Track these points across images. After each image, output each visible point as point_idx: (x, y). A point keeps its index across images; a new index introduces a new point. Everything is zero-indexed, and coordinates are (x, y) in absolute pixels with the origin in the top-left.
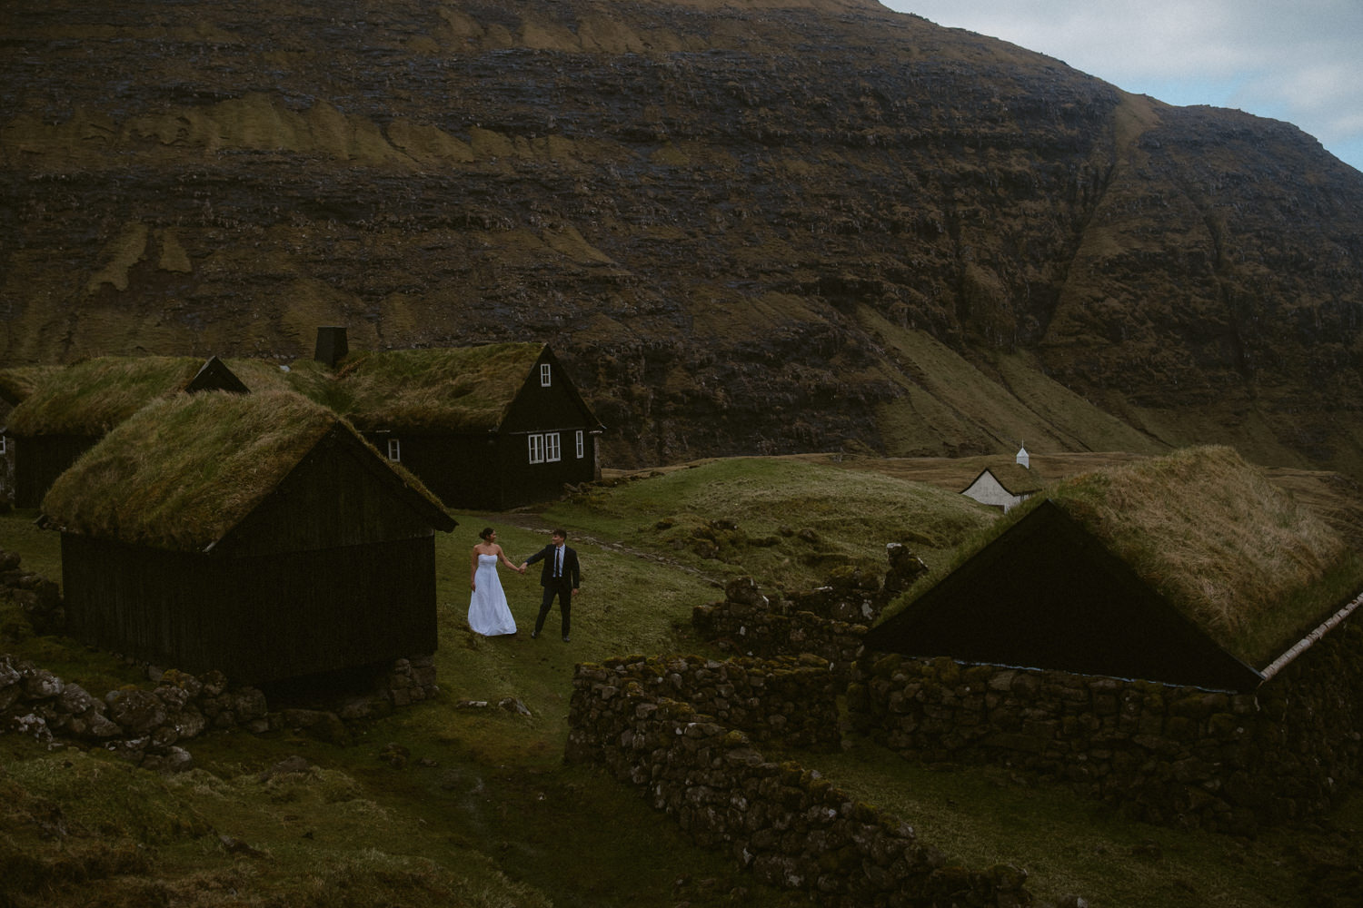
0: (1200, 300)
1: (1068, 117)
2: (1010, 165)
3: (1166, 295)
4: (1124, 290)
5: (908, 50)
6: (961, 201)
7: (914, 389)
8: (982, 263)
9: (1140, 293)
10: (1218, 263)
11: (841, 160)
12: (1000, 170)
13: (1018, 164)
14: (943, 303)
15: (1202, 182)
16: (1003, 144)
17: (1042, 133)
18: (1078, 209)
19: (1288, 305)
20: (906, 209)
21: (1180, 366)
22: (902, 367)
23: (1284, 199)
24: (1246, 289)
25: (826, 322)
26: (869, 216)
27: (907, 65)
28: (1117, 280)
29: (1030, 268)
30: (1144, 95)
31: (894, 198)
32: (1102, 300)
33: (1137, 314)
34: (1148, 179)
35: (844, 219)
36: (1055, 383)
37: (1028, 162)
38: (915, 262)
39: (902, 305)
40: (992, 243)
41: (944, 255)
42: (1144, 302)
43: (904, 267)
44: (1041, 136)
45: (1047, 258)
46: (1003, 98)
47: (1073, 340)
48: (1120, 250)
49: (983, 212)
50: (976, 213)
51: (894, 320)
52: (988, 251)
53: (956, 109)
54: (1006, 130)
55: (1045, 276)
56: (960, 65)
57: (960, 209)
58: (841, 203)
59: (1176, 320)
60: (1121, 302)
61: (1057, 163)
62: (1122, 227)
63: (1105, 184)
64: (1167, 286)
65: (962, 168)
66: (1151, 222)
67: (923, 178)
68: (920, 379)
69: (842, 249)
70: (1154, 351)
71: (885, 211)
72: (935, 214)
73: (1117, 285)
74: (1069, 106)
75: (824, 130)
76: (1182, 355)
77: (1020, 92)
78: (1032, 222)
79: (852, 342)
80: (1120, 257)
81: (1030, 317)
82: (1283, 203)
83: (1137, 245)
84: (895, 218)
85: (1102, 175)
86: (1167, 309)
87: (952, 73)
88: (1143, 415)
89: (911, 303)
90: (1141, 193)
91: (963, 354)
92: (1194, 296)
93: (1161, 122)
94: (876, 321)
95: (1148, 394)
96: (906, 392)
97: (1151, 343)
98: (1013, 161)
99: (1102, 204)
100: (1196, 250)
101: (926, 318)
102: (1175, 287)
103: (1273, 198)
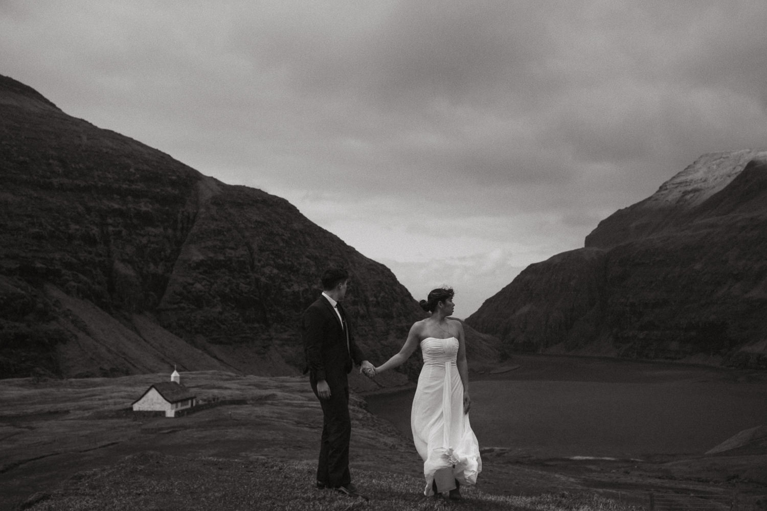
0: (243, 285)
1: (173, 184)
2: (140, 207)
3: (227, 282)
4: (204, 279)
5: (80, 137)
6: (111, 224)
7: (81, 335)
8: (123, 261)
9: (212, 281)
10: (253, 267)
11: (35, 195)
12: (135, 209)
13: (145, 207)
14: (99, 283)
15: (244, 223)
16: (137, 195)
17: (159, 190)
18: (179, 234)
19: (287, 290)
20: (78, 227)
21: (234, 321)
22: (73, 322)
23: (284, 235)
24: (267, 280)
25: (23, 292)
26: (53, 229)
27: (80, 145)
28: (200, 273)
29: (152, 266)
30: (212, 178)
31: (69, 220)
32: (192, 284)
33: (211, 293)
34: (216, 220)
35: (37, 230)
36: (166, 331)
37: (150, 206)
38: (82, 258)
39: (73, 284)
40: (129, 249)
41: (101, 255)
42: (215, 285)
43: (74, 260)
44: (158, 193)
45: (162, 260)
46: (137, 169)
47: (176, 306)
48: (201, 257)
49: (124, 232)
50: (120, 232)
51: (68, 292)
52: (127, 254)
53: (109, 173)
54: (139, 187)
55: (160, 270)
56: (112, 149)
57: (111, 229)
58: (35, 220)
59: (232, 296)
60: (203, 286)
61: (167, 208)
62: (203, 245)
63: (194, 221)
64: (227, 278)
65: (113, 206)
66: (218, 243)
67: (89, 210)
68: (84, 329)
69: (35, 248)
70: (220, 313)
71: (64, 227)
72: (95, 230)
73: (201, 276)
74: (174, 178)
75: (24, 177)
76: (235, 315)
77: (145, 167)
78: (152, 239)
79: (41, 306)
80: (202, 261)
81: (152, 293)
82: (284, 237)
83: (211, 255)
84: (70, 231)
85: (191, 217)
86: (227, 290)
87: (106, 153)
88: (215, 349)
89: (80, 282)
90: (212, 227)
91: (111, 314)
92: (241, 284)
93: (222, 191)
94: (56, 293)
95: (217, 337)
96: (76, 337)
97: (219, 309)
98: (142, 204)
99: (191, 232)
100: (242, 259)
101: (89, 292)
102: (231, 278)
103: (278, 235)
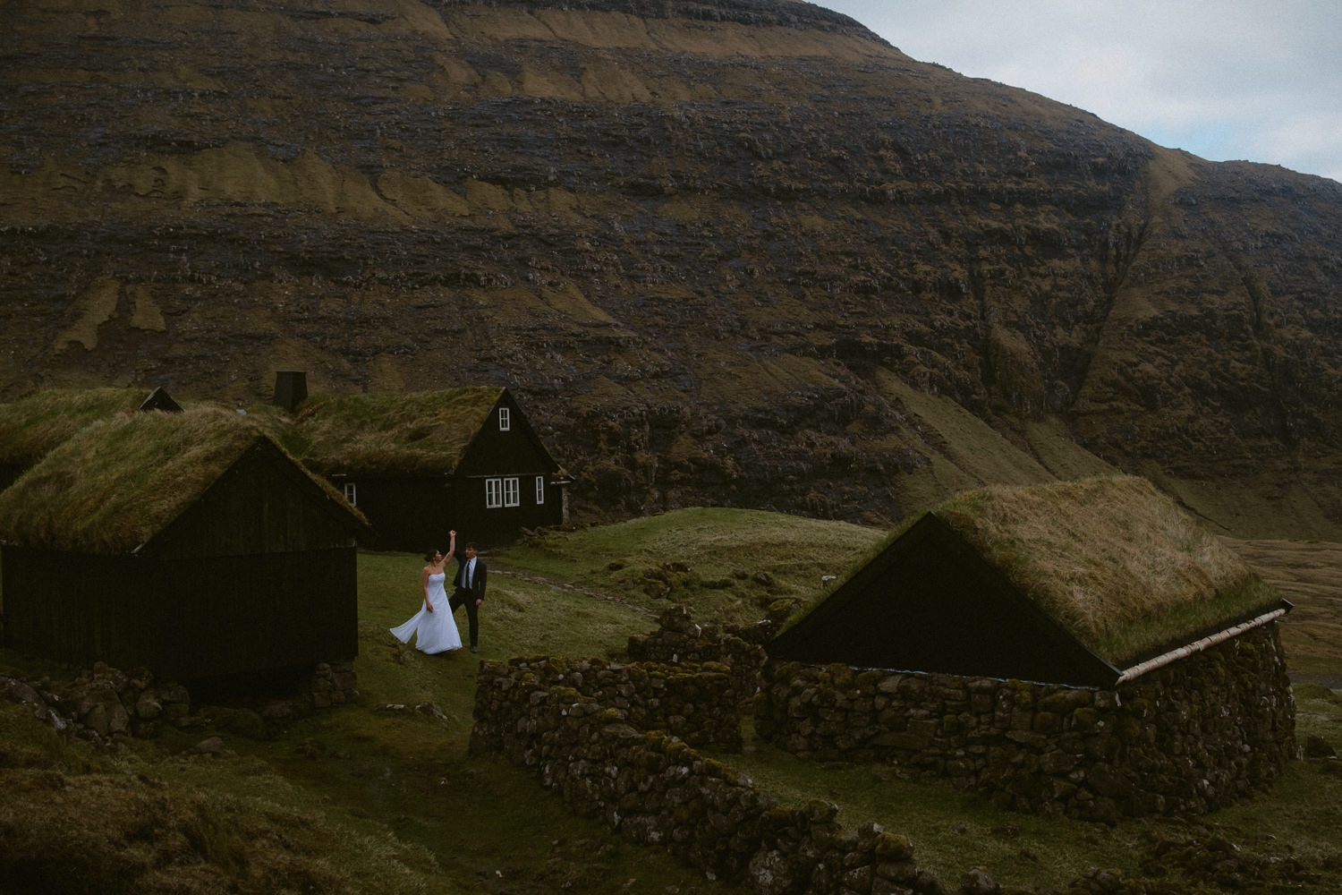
0: (1238, 365)
1: (1099, 171)
2: (1038, 222)
3: (1204, 360)
4: (1158, 354)
5: (929, 101)
6: (985, 259)
7: (936, 458)
8: (1008, 324)
9: (1175, 357)
10: (1258, 326)
11: (859, 216)
12: (1027, 227)
13: (1047, 221)
14: (967, 367)
15: (1239, 240)
16: (1030, 200)
17: (1072, 188)
18: (1111, 269)
19: (1332, 371)
20: (928, 268)
21: (1219, 435)
22: (923, 435)
23: (1327, 259)
24: (1288, 353)
25: (842, 386)
26: (888, 275)
27: (929, 117)
28: (1151, 343)
29: (1060, 331)
30: (1179, 149)
31: (915, 256)
32: (1136, 365)
33: (1172, 380)
34: (1183, 237)
35: (863, 278)
36: (1086, 453)
37: (1056, 219)
38: (937, 324)
39: (924, 369)
40: (1019, 303)
41: (969, 317)
42: (1180, 367)
43: (925, 329)
44: (1070, 192)
45: (1078, 320)
46: (1030, 152)
47: (1105, 407)
48: (1155, 312)
49: (1010, 271)
50: (1002, 272)
51: (914, 385)
52: (1015, 312)
53: (981, 162)
54: (1033, 186)
55: (1075, 338)
56: (985, 117)
57: (986, 267)
58: (859, 261)
59: (1215, 386)
60: (1157, 367)
61: (1088, 221)
62: (1156, 288)
63: (1139, 243)
64: (1206, 350)
65: (987, 226)
66: (1187, 283)
67: (946, 236)
68: (942, 447)
69: (860, 309)
70: (1191, 419)
71: (905, 270)
72: (959, 273)
73: (1152, 349)
74: (1100, 160)
75: (841, 185)
76: (1222, 424)
77: (1048, 145)
78: (1063, 282)
79: (870, 408)
80: (1155, 319)
81: (1060, 382)
82: (1326, 263)
83: (1173, 307)
84: (916, 277)
85: (1135, 233)
86: (1205, 375)
87: (977, 125)
88: (1181, 487)
89: (934, 366)
90: (1176, 252)
91: (988, 421)
92: (1233, 361)
93: (1198, 177)
94: (896, 386)
95: (1187, 464)
96: (929, 462)
97: (1188, 410)
98: (1041, 218)
99: (1134, 264)
100: (1236, 312)
101: (949, 383)
102: (1213, 351)
103: (1315, 259)
